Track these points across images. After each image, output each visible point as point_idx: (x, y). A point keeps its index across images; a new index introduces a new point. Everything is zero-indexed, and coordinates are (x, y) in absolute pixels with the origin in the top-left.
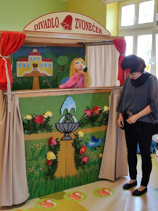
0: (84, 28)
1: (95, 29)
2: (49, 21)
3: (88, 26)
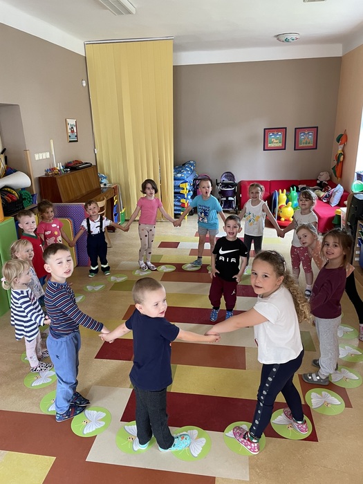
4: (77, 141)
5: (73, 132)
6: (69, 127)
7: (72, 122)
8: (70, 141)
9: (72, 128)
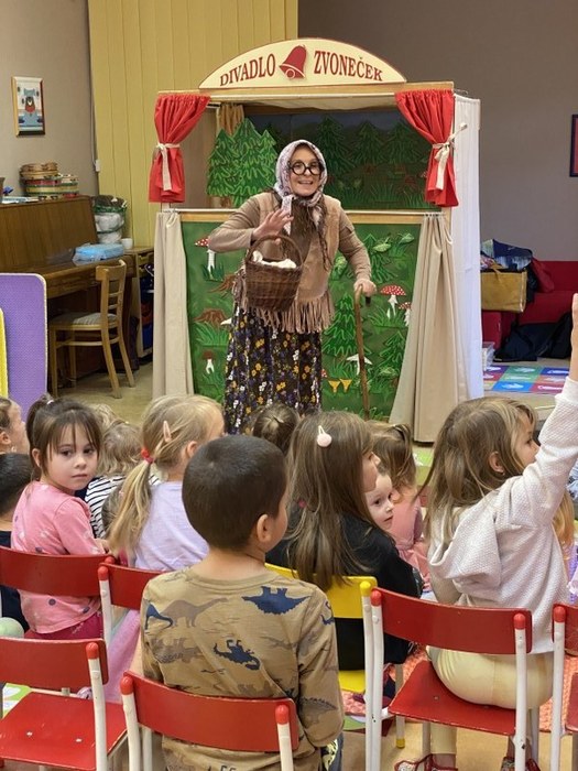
0: (334, 70)
1: (363, 70)
2: (254, 64)
3: (346, 65)
4: (42, 133)
5: (30, 108)
6: (21, 96)
7: (29, 84)
8: (22, 134)
9: (30, 99)
